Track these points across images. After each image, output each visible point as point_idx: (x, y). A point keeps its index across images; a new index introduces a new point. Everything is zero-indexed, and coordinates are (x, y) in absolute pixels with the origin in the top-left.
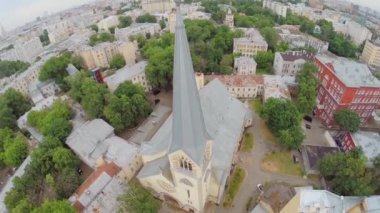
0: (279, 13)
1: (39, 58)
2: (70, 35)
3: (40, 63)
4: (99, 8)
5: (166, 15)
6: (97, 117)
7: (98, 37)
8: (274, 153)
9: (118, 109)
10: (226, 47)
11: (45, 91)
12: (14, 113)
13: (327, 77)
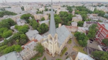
0: (91, 10)
1: (20, 13)
2: (31, 10)
3: (21, 15)
4: (40, 5)
5: (57, 10)
6: (35, 29)
7: (39, 12)
8: (77, 46)
9: (41, 28)
10: (70, 19)
11: (22, 22)
12: (10, 25)
13: (101, 29)
